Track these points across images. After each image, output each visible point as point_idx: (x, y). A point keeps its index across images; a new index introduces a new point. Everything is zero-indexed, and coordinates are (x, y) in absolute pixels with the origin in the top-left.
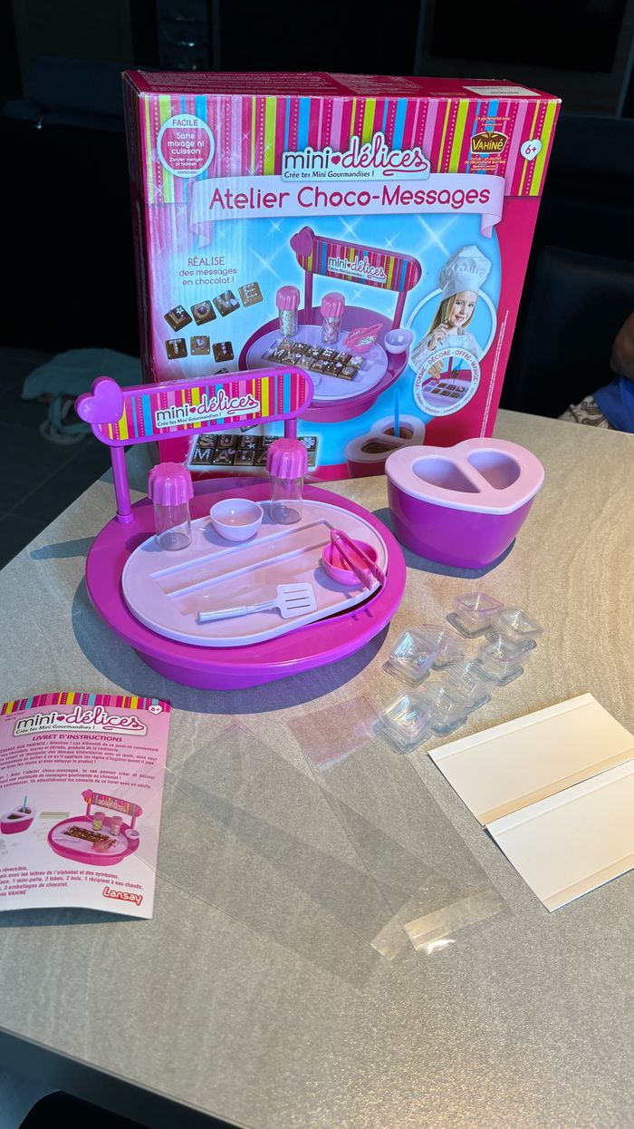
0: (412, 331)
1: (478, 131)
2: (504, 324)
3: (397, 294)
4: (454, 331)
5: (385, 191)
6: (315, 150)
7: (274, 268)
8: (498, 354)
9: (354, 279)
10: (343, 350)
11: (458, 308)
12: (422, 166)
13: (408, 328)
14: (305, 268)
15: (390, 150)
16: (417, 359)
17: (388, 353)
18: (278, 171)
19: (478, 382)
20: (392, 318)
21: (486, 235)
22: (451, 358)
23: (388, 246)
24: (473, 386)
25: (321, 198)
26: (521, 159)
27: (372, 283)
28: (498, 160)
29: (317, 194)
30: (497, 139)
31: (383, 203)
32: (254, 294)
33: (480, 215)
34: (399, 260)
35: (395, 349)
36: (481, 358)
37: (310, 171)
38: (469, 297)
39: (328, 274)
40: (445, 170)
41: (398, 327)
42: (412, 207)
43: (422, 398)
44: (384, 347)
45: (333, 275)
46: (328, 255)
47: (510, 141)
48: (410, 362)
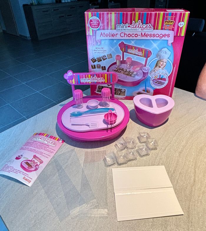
0: (150, 68)
1: (166, 20)
2: (175, 68)
3: (145, 58)
4: (161, 68)
5: (142, 34)
6: (124, 24)
7: (115, 51)
8: (173, 75)
9: (134, 54)
10: (132, 71)
11: (162, 63)
12: (151, 28)
13: (148, 67)
14: (122, 51)
15: (143, 24)
16: (151, 74)
17: (143, 72)
18: (115, 29)
19: (168, 82)
20: (144, 64)
21: (169, 45)
22: (160, 75)
23: (143, 47)
24: (166, 82)
25: (126, 35)
26: (178, 27)
27: (139, 55)
28: (172, 27)
29: (125, 34)
30: (171, 22)
31: (141, 37)
32: (110, 56)
33: (167, 40)
34: (146, 51)
35: (145, 71)
36: (168, 76)
37: (123, 29)
38: (165, 60)
39: (128, 53)
40: (157, 29)
41: (146, 66)
42: (149, 38)
43: (152, 84)
44: (142, 71)
45: (129, 53)
46: (128, 48)
47: (175, 22)
48: (149, 75)
